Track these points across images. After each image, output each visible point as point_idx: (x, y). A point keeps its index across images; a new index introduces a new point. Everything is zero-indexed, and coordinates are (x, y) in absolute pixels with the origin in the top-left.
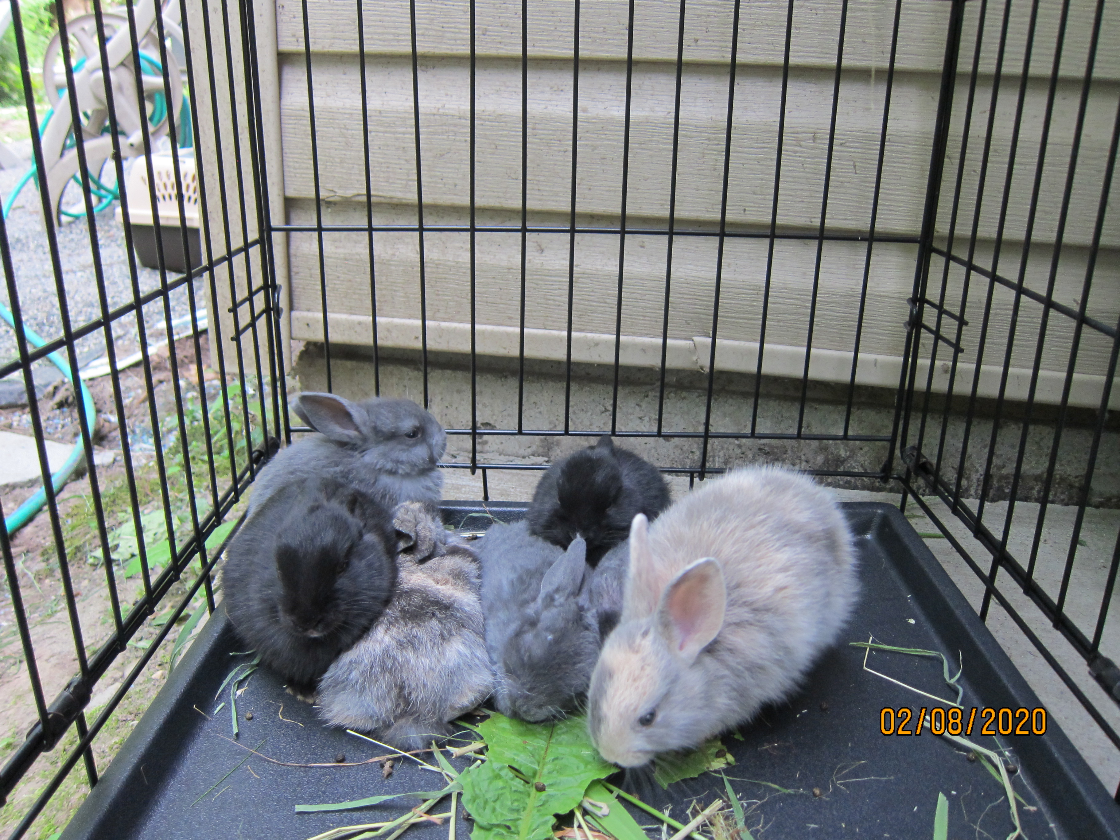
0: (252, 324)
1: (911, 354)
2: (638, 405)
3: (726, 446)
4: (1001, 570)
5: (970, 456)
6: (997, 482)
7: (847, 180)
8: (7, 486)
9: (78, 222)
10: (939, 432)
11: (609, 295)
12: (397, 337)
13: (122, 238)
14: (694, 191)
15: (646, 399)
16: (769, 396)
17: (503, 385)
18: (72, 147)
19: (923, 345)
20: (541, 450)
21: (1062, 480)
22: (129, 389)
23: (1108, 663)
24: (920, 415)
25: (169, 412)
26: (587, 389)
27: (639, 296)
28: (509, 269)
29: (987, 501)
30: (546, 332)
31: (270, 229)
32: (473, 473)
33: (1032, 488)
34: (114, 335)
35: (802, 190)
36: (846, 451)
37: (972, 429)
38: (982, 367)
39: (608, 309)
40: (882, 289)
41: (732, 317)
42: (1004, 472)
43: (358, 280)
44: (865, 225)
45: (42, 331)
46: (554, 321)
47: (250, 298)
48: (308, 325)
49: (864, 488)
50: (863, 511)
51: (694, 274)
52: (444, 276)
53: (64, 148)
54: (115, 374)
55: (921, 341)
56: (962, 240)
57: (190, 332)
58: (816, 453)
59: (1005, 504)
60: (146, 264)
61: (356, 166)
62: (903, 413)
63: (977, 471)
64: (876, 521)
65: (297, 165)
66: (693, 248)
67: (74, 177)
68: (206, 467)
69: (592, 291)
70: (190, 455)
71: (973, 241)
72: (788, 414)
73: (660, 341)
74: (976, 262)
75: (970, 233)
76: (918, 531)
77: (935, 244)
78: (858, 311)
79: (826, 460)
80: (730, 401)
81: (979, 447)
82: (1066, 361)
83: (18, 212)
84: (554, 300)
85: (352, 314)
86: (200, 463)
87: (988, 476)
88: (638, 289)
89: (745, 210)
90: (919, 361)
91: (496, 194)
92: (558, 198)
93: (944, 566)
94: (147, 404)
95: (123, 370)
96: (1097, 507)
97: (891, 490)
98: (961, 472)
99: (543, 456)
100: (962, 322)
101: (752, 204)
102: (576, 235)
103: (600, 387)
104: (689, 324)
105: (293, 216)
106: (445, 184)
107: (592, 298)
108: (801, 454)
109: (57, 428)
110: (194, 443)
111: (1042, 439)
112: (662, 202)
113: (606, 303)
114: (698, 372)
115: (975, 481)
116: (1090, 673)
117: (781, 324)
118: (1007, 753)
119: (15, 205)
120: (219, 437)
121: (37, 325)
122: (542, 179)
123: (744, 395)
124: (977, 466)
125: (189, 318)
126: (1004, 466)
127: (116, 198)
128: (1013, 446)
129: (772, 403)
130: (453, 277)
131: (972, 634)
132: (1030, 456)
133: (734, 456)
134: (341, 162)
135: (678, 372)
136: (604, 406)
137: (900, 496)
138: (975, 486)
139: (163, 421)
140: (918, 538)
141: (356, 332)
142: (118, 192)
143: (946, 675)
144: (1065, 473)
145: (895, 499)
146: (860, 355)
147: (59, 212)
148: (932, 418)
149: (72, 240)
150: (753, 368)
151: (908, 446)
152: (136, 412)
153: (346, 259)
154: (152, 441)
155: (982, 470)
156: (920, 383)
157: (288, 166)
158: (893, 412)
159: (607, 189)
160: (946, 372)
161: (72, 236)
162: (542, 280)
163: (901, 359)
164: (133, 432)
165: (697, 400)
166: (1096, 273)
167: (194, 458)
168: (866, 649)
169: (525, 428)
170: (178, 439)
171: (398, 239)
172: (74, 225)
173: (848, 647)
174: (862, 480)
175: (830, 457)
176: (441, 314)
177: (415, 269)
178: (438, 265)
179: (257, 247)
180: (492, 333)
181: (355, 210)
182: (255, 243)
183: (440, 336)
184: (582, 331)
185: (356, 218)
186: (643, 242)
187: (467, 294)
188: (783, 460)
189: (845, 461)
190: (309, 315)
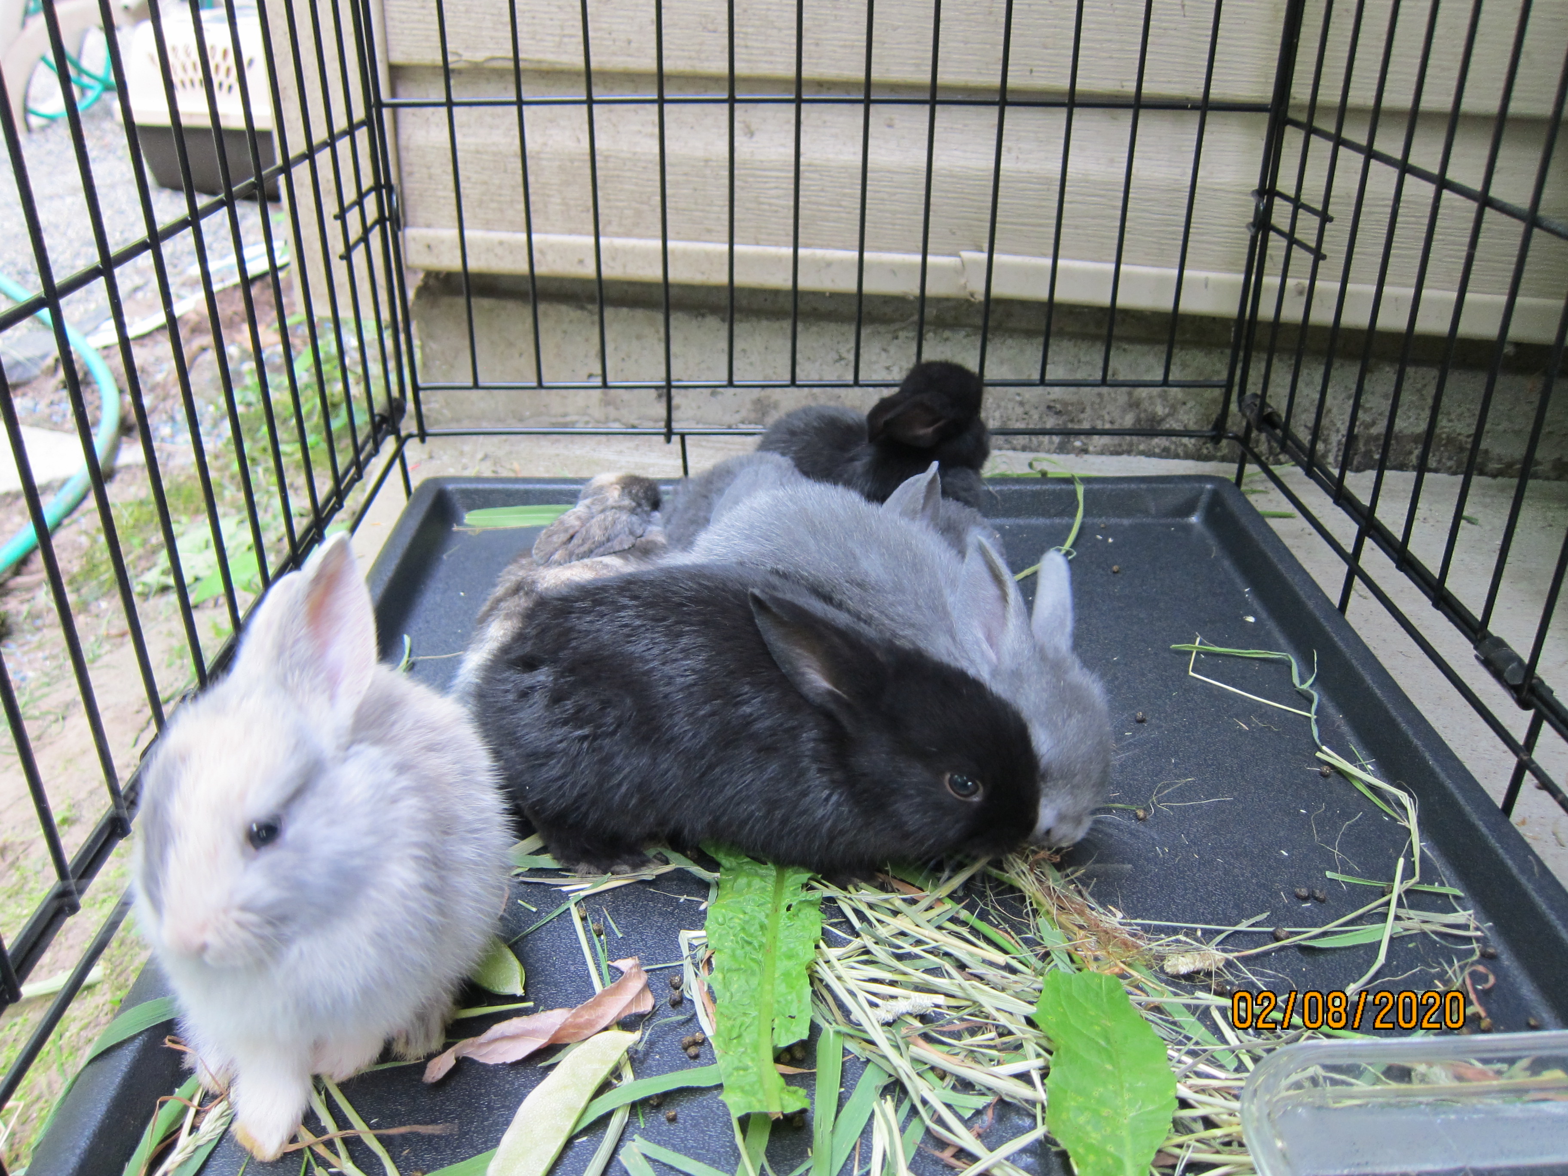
0: (364, 239)
1: (1255, 270)
2: (885, 350)
3: (1003, 404)
4: (1368, 542)
5: (1329, 411)
6: (1365, 445)
7: (1173, 26)
8: (8, 494)
9: (55, 126)
10: (1289, 378)
11: (845, 195)
12: (554, 261)
13: (124, 147)
14: (962, 45)
15: (896, 341)
16: (1062, 334)
17: (699, 327)
18: (36, 12)
19: (1271, 257)
20: (753, 416)
21: (1450, 440)
22: (161, 360)
23: (1499, 643)
24: (1265, 356)
26: (815, 329)
27: (886, 196)
28: (706, 161)
29: (1351, 470)
30: (759, 249)
31: (380, 105)
32: (669, 441)
33: (1411, 453)
35: (1110, 41)
36: (1164, 407)
37: (1333, 373)
38: (1349, 286)
39: (844, 215)
40: (1218, 181)
41: (1012, 223)
42: (1374, 431)
43: (497, 182)
44: (1195, 91)
45: (27, 282)
46: (770, 234)
47: (359, 202)
48: (429, 247)
49: (1188, 456)
50: (1187, 486)
51: (962, 163)
52: (616, 173)
53: (27, 13)
54: (125, 344)
55: (1268, 252)
56: (1327, 109)
57: (237, 279)
58: (1124, 411)
59: (1372, 474)
60: (163, 184)
61: (488, 17)
62: (1241, 354)
63: (1338, 431)
64: (1204, 499)
65: (404, 17)
66: (960, 126)
67: (44, 59)
69: (822, 190)
71: (1342, 111)
72: (1088, 358)
73: (918, 258)
74: (1346, 134)
75: (1338, 99)
76: (1259, 509)
77: (1292, 114)
78: (1184, 212)
79: (1138, 420)
80: (1010, 342)
81: (1341, 398)
82: (1458, 276)
84: (770, 204)
85: (489, 230)
87: (1351, 438)
88: (885, 186)
89: (1031, 71)
90: (1266, 280)
91: (686, 54)
92: (773, 59)
93: (1294, 551)
95: (138, 339)
96: (1494, 476)
97: (1223, 459)
98: (1316, 432)
99: (756, 423)
100: (1325, 218)
101: (1041, 63)
102: (804, 106)
103: (833, 326)
104: (954, 234)
105: (401, 90)
106: (614, 41)
107: (822, 200)
108: (1104, 413)
109: (65, 415)
111: (1425, 386)
112: (917, 61)
113: (840, 206)
114: (967, 301)
115: (1335, 444)
116: (1477, 657)
117: (1080, 231)
118: (1369, 767)
121: (19, 273)
122: (750, 30)
123: (1029, 334)
124: (1339, 424)
125: (233, 259)
126: (1373, 423)
127: (107, 88)
128: (1386, 396)
129: (1065, 343)
130: (628, 174)
131: (1328, 629)
132: (1409, 410)
133: (1014, 417)
134: (467, 11)
135: (939, 300)
136: (838, 352)
137: (1235, 467)
138: (1335, 449)
140: (1260, 518)
141: (496, 255)
142: (112, 79)
143: (1296, 680)
144: (1454, 431)
145: (1229, 470)
146: (1186, 273)
147: (26, 111)
148: (1281, 360)
149: (50, 153)
150: (1043, 294)
151: (1248, 393)
152: (174, 391)
153: (478, 152)
155: (1344, 430)
156: (1266, 311)
157: (392, 19)
158: (1228, 351)
159: (842, 43)
160: (1301, 293)
161: (50, 146)
162: (753, 176)
163: (1241, 277)
165: (965, 341)
166: (1502, 153)
168: (1191, 652)
169: (738, 379)
171: (551, 121)
172: (50, 131)
173: (1169, 650)
174: (1185, 446)
175: (1143, 415)
176: (613, 228)
177: (576, 164)
178: (607, 158)
179: (365, 129)
180: (685, 254)
181: (488, 80)
182: (362, 124)
183: (614, 259)
184: (807, 246)
185: (491, 92)
186: (891, 119)
187: (649, 198)
188: (1080, 421)
189: (1163, 420)
190: (430, 233)
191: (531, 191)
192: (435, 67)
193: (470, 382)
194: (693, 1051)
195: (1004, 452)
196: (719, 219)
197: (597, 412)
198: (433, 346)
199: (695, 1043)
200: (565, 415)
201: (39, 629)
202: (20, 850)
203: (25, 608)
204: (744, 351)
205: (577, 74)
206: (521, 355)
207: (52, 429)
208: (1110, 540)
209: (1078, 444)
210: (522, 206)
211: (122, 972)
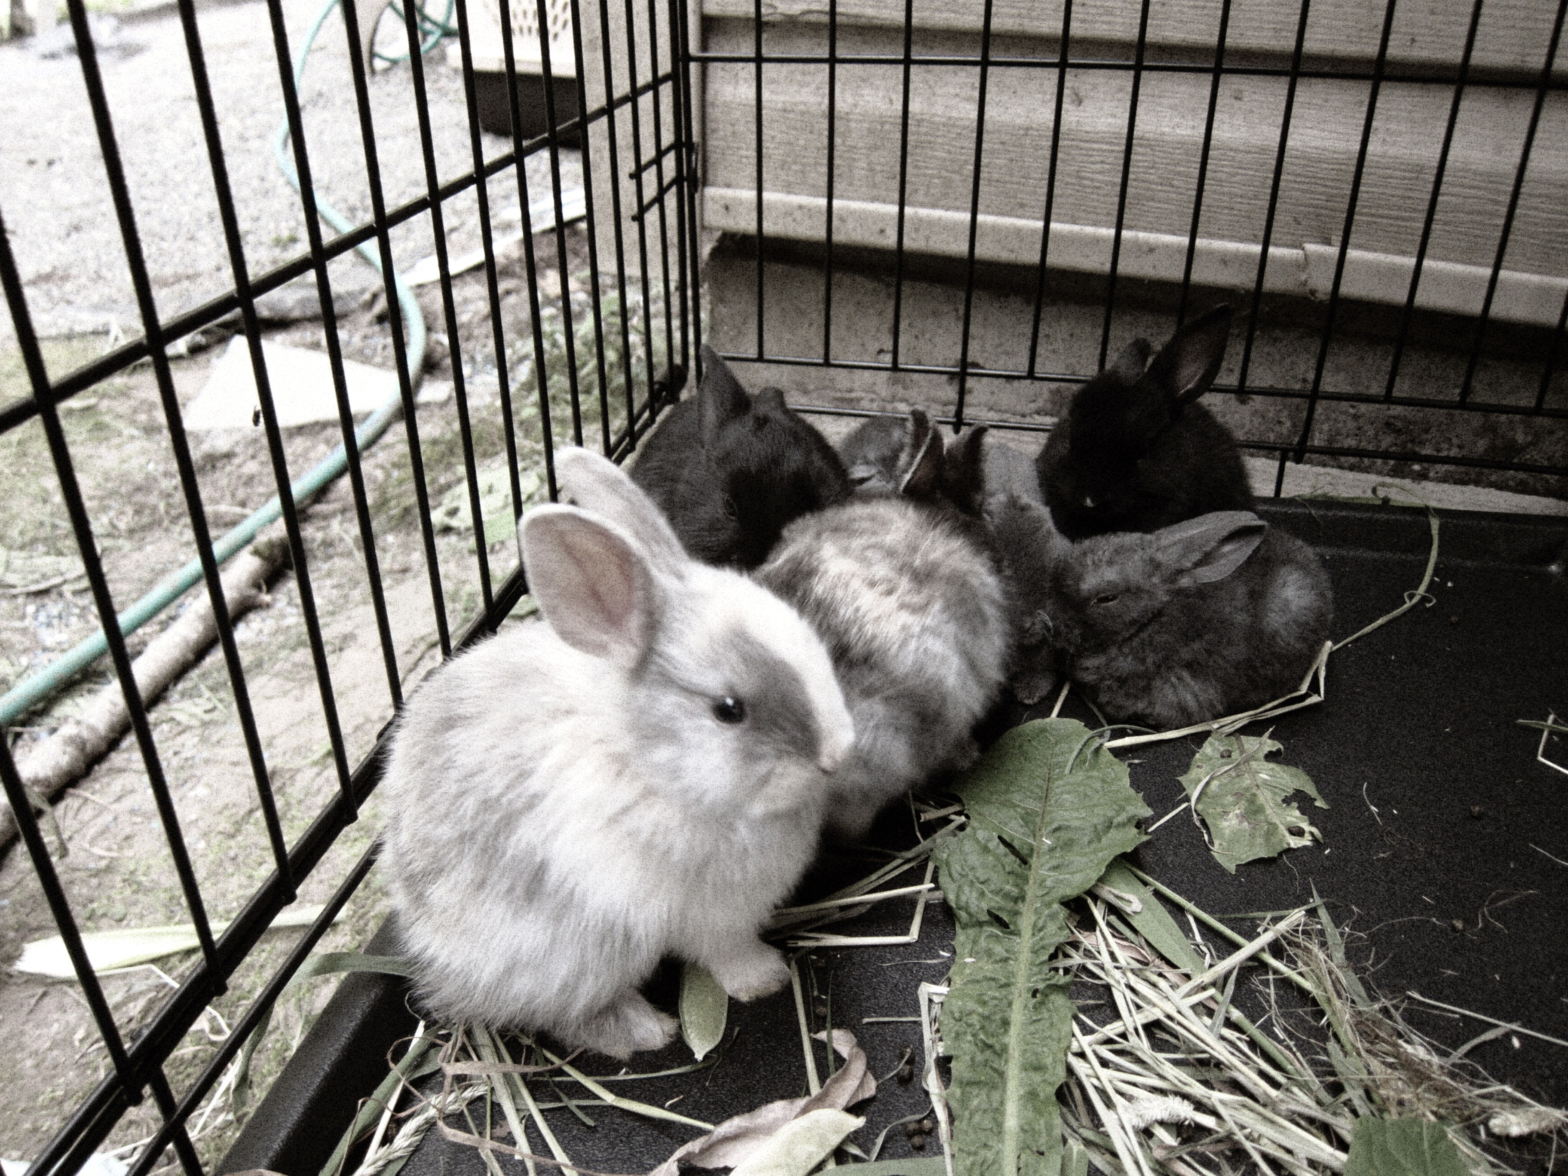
0: (659, 199)
8: (316, 423)
9: (398, 69)
12: (854, 229)
13: (457, 91)
14: (1332, 9)
16: (1417, 346)
20: (1049, 406)
22: (466, 301)
25: (520, 334)
26: (1128, 318)
27: (1224, 176)
28: (1027, 129)
30: (1076, 228)
31: (689, 58)
32: (957, 432)
34: (446, 226)
36: (1526, 434)
41: (1373, 215)
43: (802, 142)
45: (354, 217)
47: (657, 161)
48: (727, 208)
49: (1548, 493)
51: (1318, 143)
52: (928, 138)
54: (446, 281)
57: (553, 222)
58: (1477, 436)
67: (393, 7)
68: (569, 412)
69: (1153, 167)
70: (550, 393)
73: (1258, 249)
79: (1492, 448)
83: (318, 55)
84: (1092, 180)
85: (789, 193)
86: (563, 405)
88: (1228, 166)
89: (1413, 41)
91: (1015, 11)
92: (1112, 19)
94: (490, 323)
95: (460, 275)
99: (1050, 416)
101: (1427, 32)
102: (1144, 74)
103: (1149, 316)
104: (1299, 223)
105: (712, 43)
107: (1152, 178)
109: (375, 350)
110: (555, 377)
114: (1306, 298)
117: (1453, 228)
119: (314, 47)
120: (588, 369)
127: (449, 35)
130: (941, 140)
133: (1344, 431)
135: (1276, 295)
139: (512, 346)
141: (794, 219)
142: (456, 26)
147: (372, 55)
149: (388, 94)
150: (1401, 297)
152: (476, 332)
153: (785, 111)
154: (496, 372)
161: (388, 88)
162: (1079, 148)
164: (473, 359)
167: (554, 398)
168: (1542, 731)
169: (1039, 371)
170: (532, 372)
171: (864, 80)
172: (392, 73)
173: (1515, 725)
174: (1547, 481)
175: (1499, 442)
176: (920, 196)
177: (887, 127)
178: (919, 122)
179: (669, 84)
180: (994, 228)
181: (802, 35)
182: (666, 78)
183: (917, 230)
184: (1131, 228)
185: (803, 48)
186: (1241, 91)
187: (961, 168)
188: (1422, 443)
189: (1523, 449)
190: (729, 193)
191: (836, 154)
192: (748, 19)
193: (753, 353)
194: (917, 1140)
195: (1328, 470)
196: (1035, 193)
197: (884, 391)
198: (723, 310)
199: (920, 1132)
200: (851, 391)
201: (330, 557)
202: (287, 776)
203: (319, 536)
204: (1047, 336)
205: (897, 30)
206: (811, 325)
207: (363, 362)
208: (1450, 584)
209: (1416, 467)
210: (824, 169)
211: (364, 914)
